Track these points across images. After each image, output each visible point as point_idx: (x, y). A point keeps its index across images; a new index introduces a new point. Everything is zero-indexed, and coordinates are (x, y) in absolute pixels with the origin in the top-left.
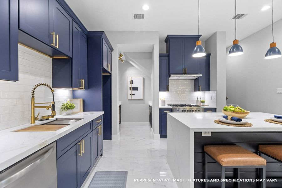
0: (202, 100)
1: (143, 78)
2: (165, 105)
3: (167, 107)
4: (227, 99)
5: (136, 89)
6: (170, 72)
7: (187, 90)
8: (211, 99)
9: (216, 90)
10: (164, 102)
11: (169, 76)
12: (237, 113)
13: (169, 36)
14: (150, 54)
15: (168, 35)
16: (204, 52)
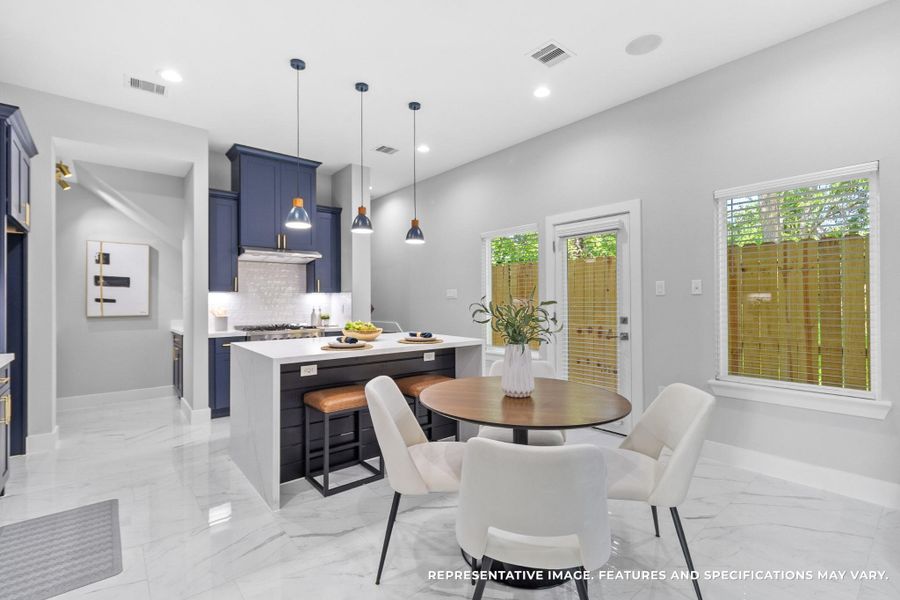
0: (324, 314)
1: (151, 249)
2: (225, 329)
3: (231, 332)
4: (372, 309)
5: (124, 282)
6: (242, 243)
7: (290, 288)
8: (343, 311)
9: (351, 291)
10: (223, 321)
11: (240, 252)
12: (362, 332)
13: (239, 148)
14: (180, 184)
15: (236, 145)
16: (307, 222)
